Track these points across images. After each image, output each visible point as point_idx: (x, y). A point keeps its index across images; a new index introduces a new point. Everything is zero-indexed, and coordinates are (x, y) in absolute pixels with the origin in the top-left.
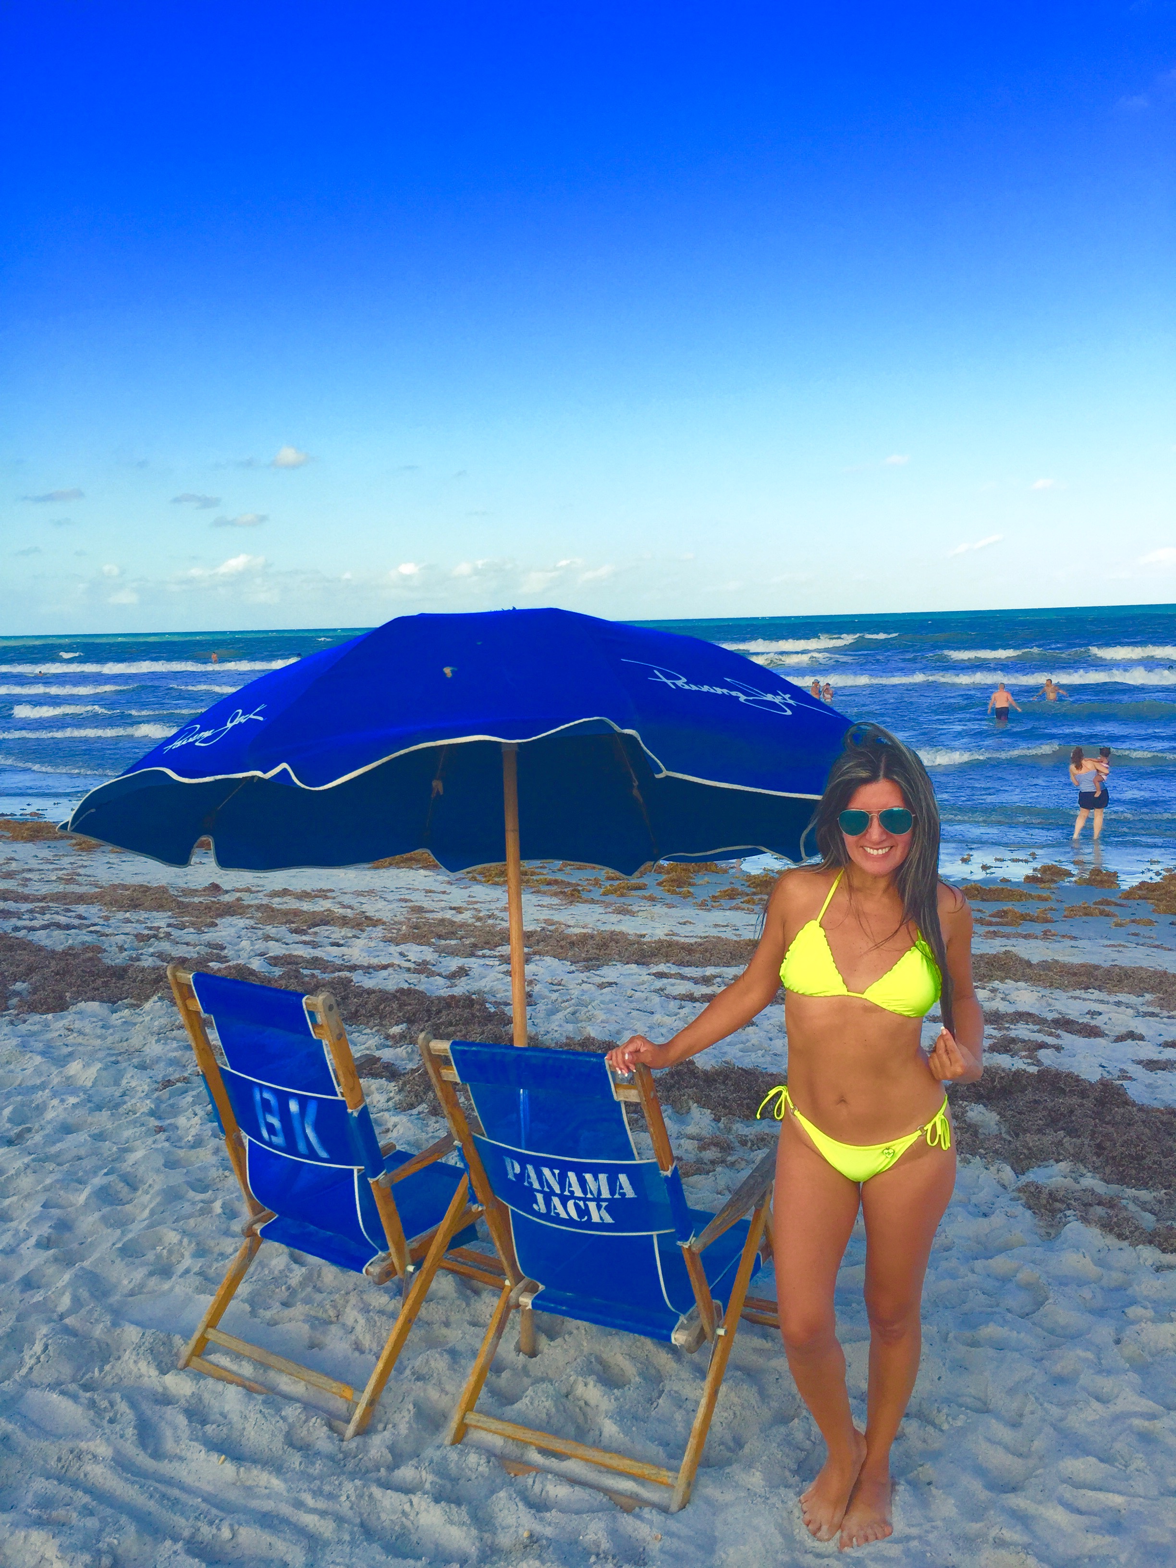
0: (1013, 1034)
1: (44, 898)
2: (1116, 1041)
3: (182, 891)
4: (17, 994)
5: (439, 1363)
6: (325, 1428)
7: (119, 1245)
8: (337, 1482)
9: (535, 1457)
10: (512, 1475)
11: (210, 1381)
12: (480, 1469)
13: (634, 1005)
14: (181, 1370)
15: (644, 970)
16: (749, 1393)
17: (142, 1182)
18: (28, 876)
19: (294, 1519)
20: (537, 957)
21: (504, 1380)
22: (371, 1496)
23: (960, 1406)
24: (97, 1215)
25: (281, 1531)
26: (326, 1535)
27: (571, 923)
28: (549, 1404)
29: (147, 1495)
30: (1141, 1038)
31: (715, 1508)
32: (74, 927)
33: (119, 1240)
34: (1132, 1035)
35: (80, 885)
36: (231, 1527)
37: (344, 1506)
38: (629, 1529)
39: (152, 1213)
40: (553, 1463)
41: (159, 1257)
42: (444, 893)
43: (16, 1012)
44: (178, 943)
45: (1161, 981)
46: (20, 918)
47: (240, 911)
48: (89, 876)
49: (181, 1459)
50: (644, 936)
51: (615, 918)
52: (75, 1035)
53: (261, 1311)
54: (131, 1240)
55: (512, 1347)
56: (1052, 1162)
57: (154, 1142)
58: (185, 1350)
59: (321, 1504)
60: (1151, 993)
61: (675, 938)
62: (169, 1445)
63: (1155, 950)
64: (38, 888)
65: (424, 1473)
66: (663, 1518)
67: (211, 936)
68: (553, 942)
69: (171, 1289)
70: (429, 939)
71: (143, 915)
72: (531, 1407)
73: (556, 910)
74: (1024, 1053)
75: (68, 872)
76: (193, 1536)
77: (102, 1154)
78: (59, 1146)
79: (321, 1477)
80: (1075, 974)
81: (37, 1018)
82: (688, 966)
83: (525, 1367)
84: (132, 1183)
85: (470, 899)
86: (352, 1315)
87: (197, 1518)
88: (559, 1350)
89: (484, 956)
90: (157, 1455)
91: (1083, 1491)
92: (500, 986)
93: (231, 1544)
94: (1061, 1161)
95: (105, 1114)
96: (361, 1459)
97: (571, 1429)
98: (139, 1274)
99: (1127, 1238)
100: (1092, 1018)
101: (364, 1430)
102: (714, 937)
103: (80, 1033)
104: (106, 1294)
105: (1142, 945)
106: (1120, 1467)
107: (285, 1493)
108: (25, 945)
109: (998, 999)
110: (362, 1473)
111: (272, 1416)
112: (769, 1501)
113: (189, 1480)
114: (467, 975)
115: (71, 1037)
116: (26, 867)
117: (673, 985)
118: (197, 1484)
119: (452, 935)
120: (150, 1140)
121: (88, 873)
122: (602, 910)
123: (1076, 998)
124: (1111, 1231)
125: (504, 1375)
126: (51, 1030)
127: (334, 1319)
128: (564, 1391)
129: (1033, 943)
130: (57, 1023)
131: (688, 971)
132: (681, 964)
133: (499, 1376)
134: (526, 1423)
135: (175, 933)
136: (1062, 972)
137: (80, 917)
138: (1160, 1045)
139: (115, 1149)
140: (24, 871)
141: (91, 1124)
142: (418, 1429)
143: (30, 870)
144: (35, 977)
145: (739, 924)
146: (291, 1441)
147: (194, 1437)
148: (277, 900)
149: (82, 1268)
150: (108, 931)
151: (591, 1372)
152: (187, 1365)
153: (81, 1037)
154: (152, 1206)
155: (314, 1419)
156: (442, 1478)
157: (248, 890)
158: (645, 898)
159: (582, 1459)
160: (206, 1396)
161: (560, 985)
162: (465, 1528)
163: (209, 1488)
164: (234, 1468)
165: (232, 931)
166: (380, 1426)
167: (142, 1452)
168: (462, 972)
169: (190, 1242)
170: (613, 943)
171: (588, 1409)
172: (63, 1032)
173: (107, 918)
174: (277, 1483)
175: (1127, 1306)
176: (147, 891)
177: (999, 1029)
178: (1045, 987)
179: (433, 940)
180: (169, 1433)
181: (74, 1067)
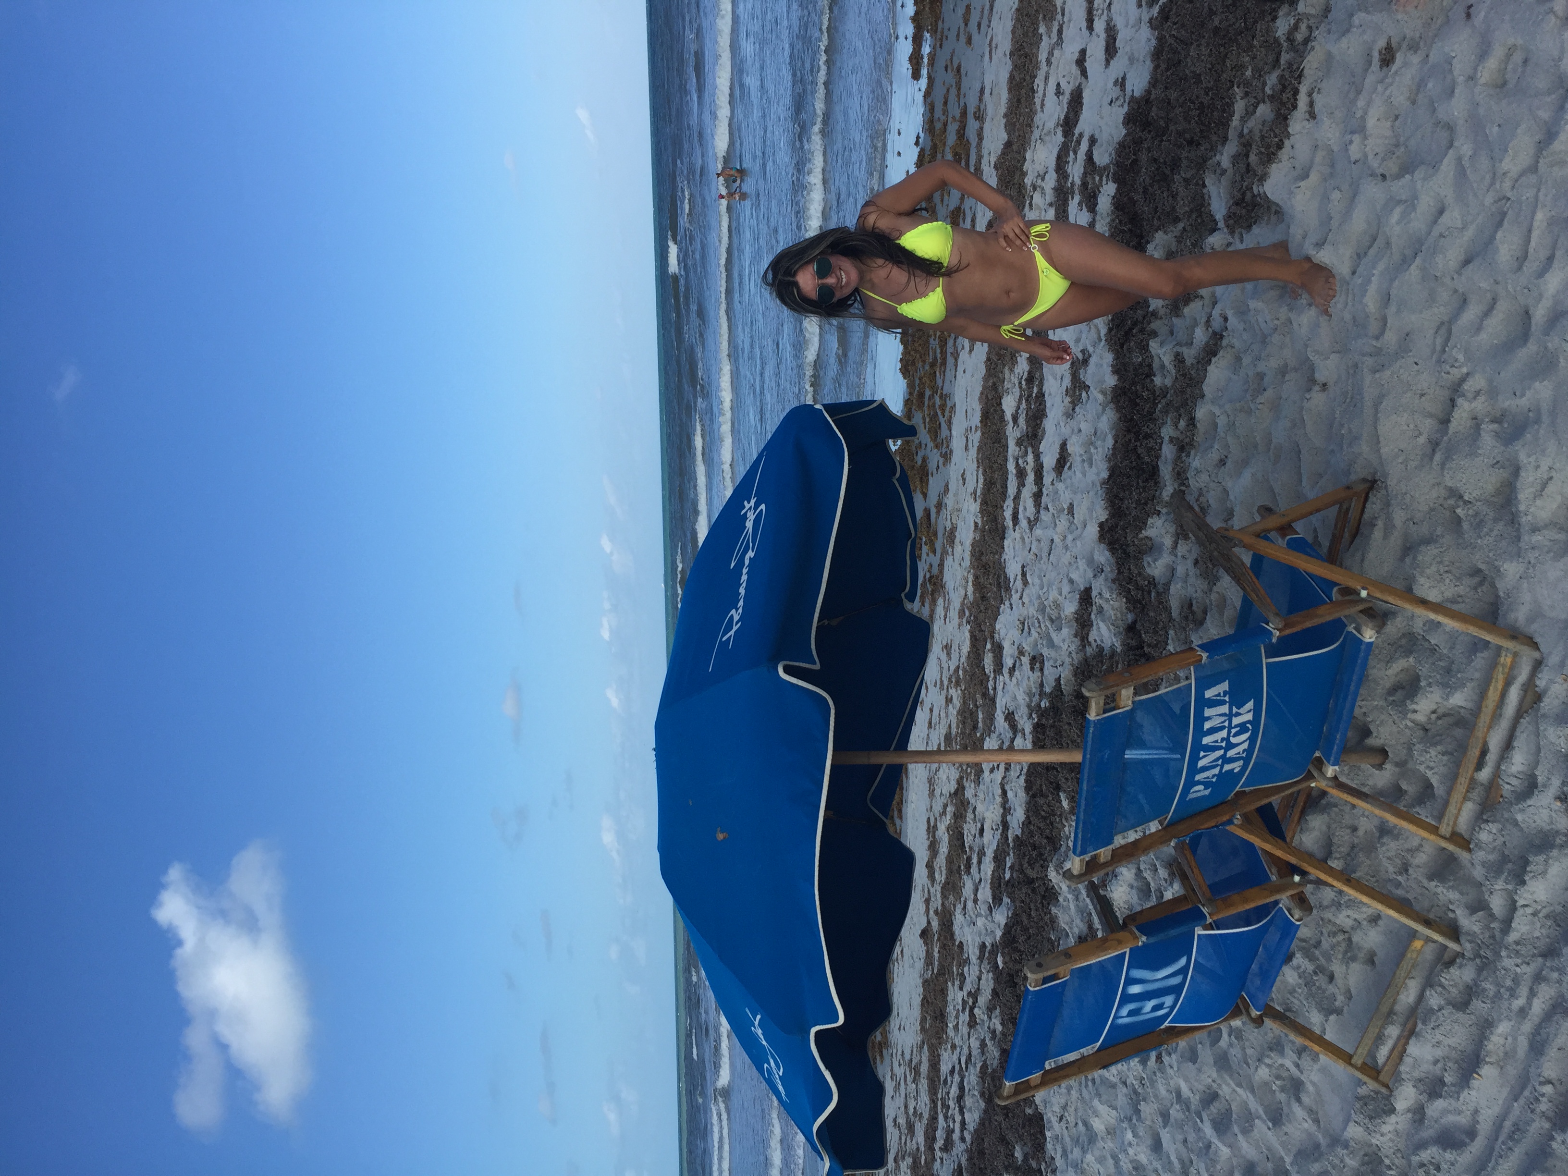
0: (1078, 182)
1: (933, 1101)
2: (1086, 77)
3: (928, 966)
4: (1026, 1156)
5: (1391, 847)
6: (1452, 970)
7: (1270, 1125)
8: (1503, 972)
9: (1484, 775)
10: (1501, 800)
11: (1402, 1068)
12: (1494, 831)
13: (1045, 554)
14: (1391, 1091)
15: (1010, 534)
16: (1427, 554)
17: (1209, 1087)
18: (911, 1111)
19: (1536, 1020)
20: (996, 636)
21: (1410, 788)
22: (1517, 943)
23: (1444, 351)
24: (1240, 1137)
25: (1548, 1037)
26: (1553, 994)
27: (963, 592)
28: (1433, 752)
29: (1509, 1154)
30: (1083, 52)
31: (1536, 615)
32: (962, 1081)
33: (1264, 1122)
34: (1081, 62)
35: (920, 1062)
36: (1542, 1084)
37: (1528, 971)
38: (1556, 702)
39: (1239, 1085)
40: (1492, 758)
41: (1283, 1089)
42: (931, 710)
43: (1043, 1164)
44: (978, 989)
45: (1026, 15)
46: (953, 1131)
47: (948, 915)
48: (912, 1051)
49: (1476, 1111)
50: (976, 524)
51: (958, 549)
52: (1066, 1114)
53: (1337, 1003)
54: (1265, 1113)
55: (1377, 772)
56: (1205, 191)
57: (1172, 1067)
58: (1372, 1085)
59: (1524, 991)
60: (1038, 25)
61: (978, 493)
62: (1463, 1120)
63: (995, 10)
64: (924, 1102)
65: (1496, 887)
66: (1547, 668)
67: (972, 952)
68: (981, 616)
69: (1313, 1084)
70: (978, 739)
71: (950, 1009)
72: (1436, 770)
73: (949, 603)
74: (1097, 178)
75: (908, 1070)
76: (1548, 1119)
77: (1182, 1120)
78: (1173, 1158)
79: (1498, 985)
80: (1019, 101)
81: (1049, 1146)
82: (1007, 487)
83: (1397, 764)
84: (1210, 1097)
85: (938, 686)
86: (1344, 918)
87: (1532, 1111)
88: (1381, 729)
89: (995, 689)
90: (1472, 1134)
91: (1531, 251)
92: (1024, 685)
93: (1558, 1085)
94: (1204, 183)
95: (1143, 1106)
96: (1482, 942)
97: (1458, 732)
98: (1298, 1112)
99: (1281, 140)
100: (1063, 94)
101: (1453, 931)
102: (978, 454)
103: (1065, 1108)
104: (1317, 1146)
105: (990, 22)
106: (1508, 205)
107: (1512, 1023)
108: (979, 1136)
109: (1043, 184)
110: (1496, 944)
111: (1438, 1018)
112: (1532, 562)
113: (1496, 1110)
114: (1013, 713)
115: (1068, 1118)
116: (903, 1108)
117: (1025, 509)
118: (1501, 1102)
119: (973, 715)
120: (1170, 1071)
121: (910, 1052)
122: (950, 558)
123: (1042, 105)
124: (1274, 154)
125: (1404, 787)
126: (1062, 1135)
127: (1347, 935)
128: (1421, 733)
129: (986, 133)
130: (1054, 1129)
131: (1012, 490)
132: (1004, 494)
133: (1406, 791)
134: (1452, 778)
135: (968, 987)
136: (1016, 114)
137: (952, 1072)
138: (1091, 34)
139: (1178, 1107)
140: (907, 1113)
141: (1153, 1121)
142: (1455, 880)
143: (906, 1107)
144: (1010, 1137)
145: (965, 425)
146: (1462, 1005)
147: (1456, 1095)
148: (937, 875)
149: (1292, 1164)
150: (965, 1051)
151: (1402, 703)
152: (1387, 1086)
153: (1068, 1108)
154: (1233, 1085)
155: (1443, 980)
156: (1502, 872)
157: (927, 901)
158: (938, 513)
159: (1488, 731)
160: (1416, 1074)
161: (1023, 623)
162: (1550, 861)
163: (1505, 1092)
164: (1486, 1067)
165: (966, 929)
166: (1451, 915)
167: (1469, 1148)
168: (1010, 717)
169: (1268, 1056)
170: (983, 558)
171: (1441, 711)
172: (1063, 1124)
173: (954, 1047)
174: (1503, 1027)
175: (1349, 157)
176: (927, 1001)
177: (1073, 193)
178: (1032, 132)
179: (978, 735)
180: (1451, 1118)
181: (1098, 1125)
